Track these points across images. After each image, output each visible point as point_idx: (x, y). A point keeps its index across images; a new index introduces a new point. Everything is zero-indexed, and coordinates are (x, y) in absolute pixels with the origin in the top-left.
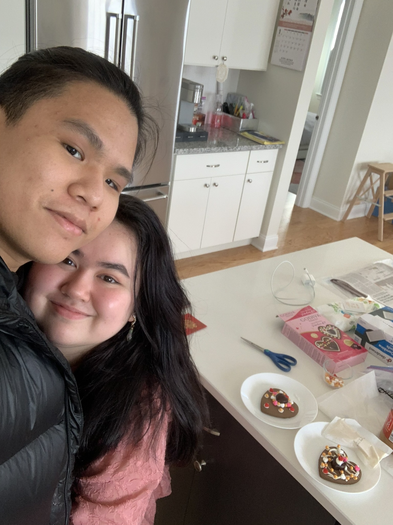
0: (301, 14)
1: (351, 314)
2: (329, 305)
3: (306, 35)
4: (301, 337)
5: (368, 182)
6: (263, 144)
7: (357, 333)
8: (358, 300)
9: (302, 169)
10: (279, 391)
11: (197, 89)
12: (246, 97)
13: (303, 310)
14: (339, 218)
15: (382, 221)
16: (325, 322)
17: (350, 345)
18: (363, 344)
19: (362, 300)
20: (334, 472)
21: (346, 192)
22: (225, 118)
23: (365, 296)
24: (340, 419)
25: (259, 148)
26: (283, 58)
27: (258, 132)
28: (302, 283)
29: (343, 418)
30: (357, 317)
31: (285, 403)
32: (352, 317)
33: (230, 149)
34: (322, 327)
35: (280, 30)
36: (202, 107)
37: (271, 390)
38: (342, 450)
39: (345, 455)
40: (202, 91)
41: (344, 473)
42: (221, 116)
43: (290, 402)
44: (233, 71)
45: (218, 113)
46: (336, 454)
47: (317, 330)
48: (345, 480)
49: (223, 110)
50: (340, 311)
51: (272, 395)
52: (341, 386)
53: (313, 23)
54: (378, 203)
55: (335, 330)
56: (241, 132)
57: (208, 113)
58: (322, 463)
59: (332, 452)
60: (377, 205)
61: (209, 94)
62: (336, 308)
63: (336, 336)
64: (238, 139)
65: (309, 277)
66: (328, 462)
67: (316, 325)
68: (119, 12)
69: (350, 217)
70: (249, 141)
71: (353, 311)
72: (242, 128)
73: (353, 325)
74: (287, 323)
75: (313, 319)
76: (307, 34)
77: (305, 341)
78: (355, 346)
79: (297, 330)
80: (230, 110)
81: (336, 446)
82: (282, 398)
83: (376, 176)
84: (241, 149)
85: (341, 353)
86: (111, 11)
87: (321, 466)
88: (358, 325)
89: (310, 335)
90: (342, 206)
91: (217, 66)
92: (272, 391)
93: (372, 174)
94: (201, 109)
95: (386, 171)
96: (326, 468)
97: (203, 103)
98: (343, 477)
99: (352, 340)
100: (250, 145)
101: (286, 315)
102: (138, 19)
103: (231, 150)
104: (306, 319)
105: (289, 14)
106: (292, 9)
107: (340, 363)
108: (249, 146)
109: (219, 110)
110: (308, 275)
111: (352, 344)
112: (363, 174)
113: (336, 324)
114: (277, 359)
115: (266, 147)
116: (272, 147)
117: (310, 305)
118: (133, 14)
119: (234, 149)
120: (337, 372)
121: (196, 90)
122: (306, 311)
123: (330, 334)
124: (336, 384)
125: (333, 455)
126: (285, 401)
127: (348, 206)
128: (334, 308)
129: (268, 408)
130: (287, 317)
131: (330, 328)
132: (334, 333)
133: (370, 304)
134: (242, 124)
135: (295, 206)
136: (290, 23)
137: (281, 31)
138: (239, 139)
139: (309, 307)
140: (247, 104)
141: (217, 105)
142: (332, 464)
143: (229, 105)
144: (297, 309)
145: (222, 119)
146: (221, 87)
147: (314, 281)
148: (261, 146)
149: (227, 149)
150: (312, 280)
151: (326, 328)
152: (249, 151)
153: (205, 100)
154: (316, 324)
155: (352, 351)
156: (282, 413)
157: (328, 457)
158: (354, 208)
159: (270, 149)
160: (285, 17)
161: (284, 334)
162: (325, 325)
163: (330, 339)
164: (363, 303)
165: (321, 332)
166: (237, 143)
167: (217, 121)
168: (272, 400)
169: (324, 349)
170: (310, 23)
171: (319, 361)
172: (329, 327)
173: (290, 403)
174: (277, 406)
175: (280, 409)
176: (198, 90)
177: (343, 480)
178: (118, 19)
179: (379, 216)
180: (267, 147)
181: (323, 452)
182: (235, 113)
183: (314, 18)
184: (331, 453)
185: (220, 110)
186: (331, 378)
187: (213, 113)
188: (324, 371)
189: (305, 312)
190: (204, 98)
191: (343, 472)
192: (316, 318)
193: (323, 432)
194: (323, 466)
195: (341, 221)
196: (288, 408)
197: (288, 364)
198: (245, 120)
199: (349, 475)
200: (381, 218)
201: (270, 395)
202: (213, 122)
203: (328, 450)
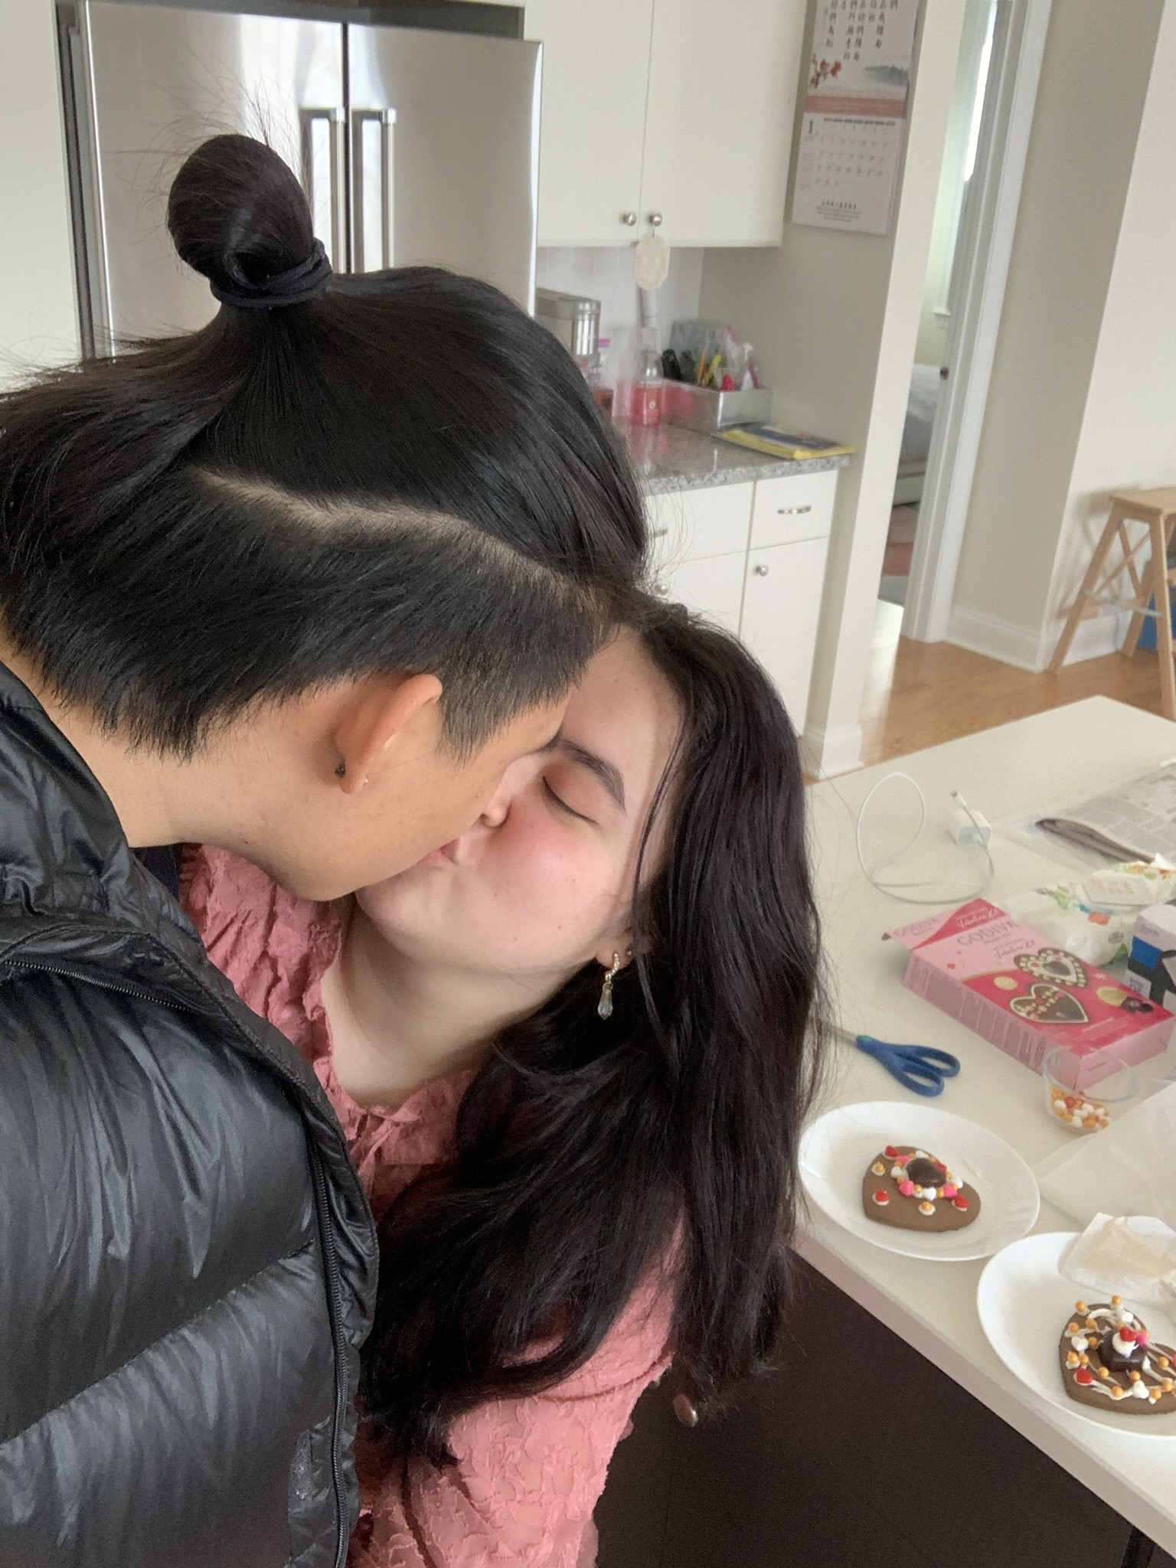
0: (867, 69)
1: (1111, 912)
2: (1042, 892)
3: (889, 127)
4: (966, 989)
5: (1116, 548)
6: (793, 460)
7: (1135, 965)
8: (1126, 870)
9: (914, 530)
10: (915, 1153)
11: (583, 313)
12: (729, 328)
13: (962, 911)
14: (1039, 665)
15: (1168, 658)
16: (1033, 941)
17: (1118, 1003)
18: (1156, 995)
19: (1140, 869)
20: (1111, 1379)
21: (1053, 584)
22: (673, 396)
23: (1148, 860)
24: (1113, 1220)
25: (779, 472)
26: (828, 203)
27: (774, 425)
28: (950, 837)
29: (1120, 1216)
30: (1130, 920)
31: (937, 1186)
32: (1114, 921)
33: (693, 480)
34: (1028, 956)
35: (811, 123)
36: (601, 370)
37: (890, 1151)
38: (1127, 1311)
39: (1138, 1327)
40: (596, 317)
41: (1142, 1379)
42: (659, 390)
43: (953, 1181)
44: (682, 255)
45: (648, 383)
46: (1110, 1325)
47: (1013, 967)
48: (1147, 1399)
49: (662, 372)
50: (1075, 905)
51: (893, 1166)
52: (1104, 1124)
53: (908, 91)
54: (1152, 607)
55: (1066, 962)
56: (721, 430)
57: (621, 386)
58: (1070, 1353)
59: (1097, 1319)
60: (1152, 613)
61: (618, 330)
62: (1061, 899)
63: (1071, 979)
64: (716, 452)
65: (971, 817)
66: (1088, 1351)
67: (1006, 953)
68: (334, 101)
69: (1071, 658)
70: (748, 455)
71: (1116, 904)
72: (724, 419)
73: (1119, 945)
74: (920, 952)
75: (997, 935)
76: (893, 124)
77: (980, 1002)
78: (1132, 1004)
79: (950, 969)
80: (683, 372)
81: (1108, 1301)
82: (926, 1172)
83: (1138, 529)
84: (726, 479)
85: (1092, 1027)
86: (313, 101)
87: (1067, 1363)
88: (1137, 942)
89: (992, 982)
90: (1044, 623)
91: (635, 244)
92: (892, 1154)
93: (1127, 522)
94: (599, 375)
95: (1167, 511)
96: (1085, 1367)
97: (603, 359)
98: (1140, 1390)
99: (1123, 987)
100: (753, 465)
101: (912, 929)
102: (392, 117)
103: (698, 481)
104: (975, 936)
105: (834, 72)
106: (840, 58)
107: (1093, 1056)
108: (750, 468)
109: (651, 372)
110: (967, 812)
111: (1124, 998)
112: (1097, 526)
113: (1069, 945)
114: (898, 1062)
115: (799, 465)
116: (819, 466)
117: (984, 898)
118: (376, 106)
119: (706, 479)
120: (1088, 1086)
121: (580, 317)
122: (972, 913)
123: (1053, 975)
124: (1085, 1120)
125: (1102, 1328)
126: (935, 1181)
127: (1063, 624)
128: (1056, 898)
129: (884, 1203)
130: (915, 934)
131: (1050, 959)
132: (1065, 971)
133: (1164, 878)
134: (723, 407)
135: (904, 640)
136: (840, 99)
137: (814, 127)
138: (719, 451)
139: (980, 903)
140: (732, 349)
141: (645, 361)
142: (1104, 1354)
143: (678, 356)
144: (943, 914)
145: (663, 397)
146: (653, 307)
147: (988, 830)
148: (786, 464)
149: (684, 482)
150: (979, 825)
151: (1037, 958)
152: (751, 483)
153: (606, 346)
154: (1007, 948)
155: (1126, 1020)
156: (930, 1216)
157: (1087, 1336)
158: (1082, 629)
159: (815, 470)
160: (823, 83)
161: (911, 987)
162: (1034, 951)
163: (1055, 989)
164: (1144, 878)
165: (1025, 970)
166: (713, 462)
167: (648, 407)
168: (895, 1180)
169: (1039, 1021)
170: (899, 92)
171: (1029, 1057)
172: (1048, 955)
173: (952, 1185)
174: (912, 1197)
175: (924, 1203)
176: (586, 317)
177: (1140, 1399)
178: (333, 125)
179: (1159, 647)
180: (805, 466)
181: (1071, 1320)
182: (699, 378)
183: (909, 77)
184: (1095, 1323)
185: (655, 372)
186: (1071, 1103)
187: (636, 382)
188: (1047, 1084)
189: (970, 918)
190: (605, 342)
191: (1137, 1376)
192: (1003, 931)
193: (1062, 1264)
194: (1072, 1362)
195: (1045, 672)
196: (949, 1199)
197: (934, 1075)
198: (732, 394)
199: (1160, 1384)
200: (1165, 652)
201: (889, 1165)
202: (637, 409)
203: (1083, 1314)
